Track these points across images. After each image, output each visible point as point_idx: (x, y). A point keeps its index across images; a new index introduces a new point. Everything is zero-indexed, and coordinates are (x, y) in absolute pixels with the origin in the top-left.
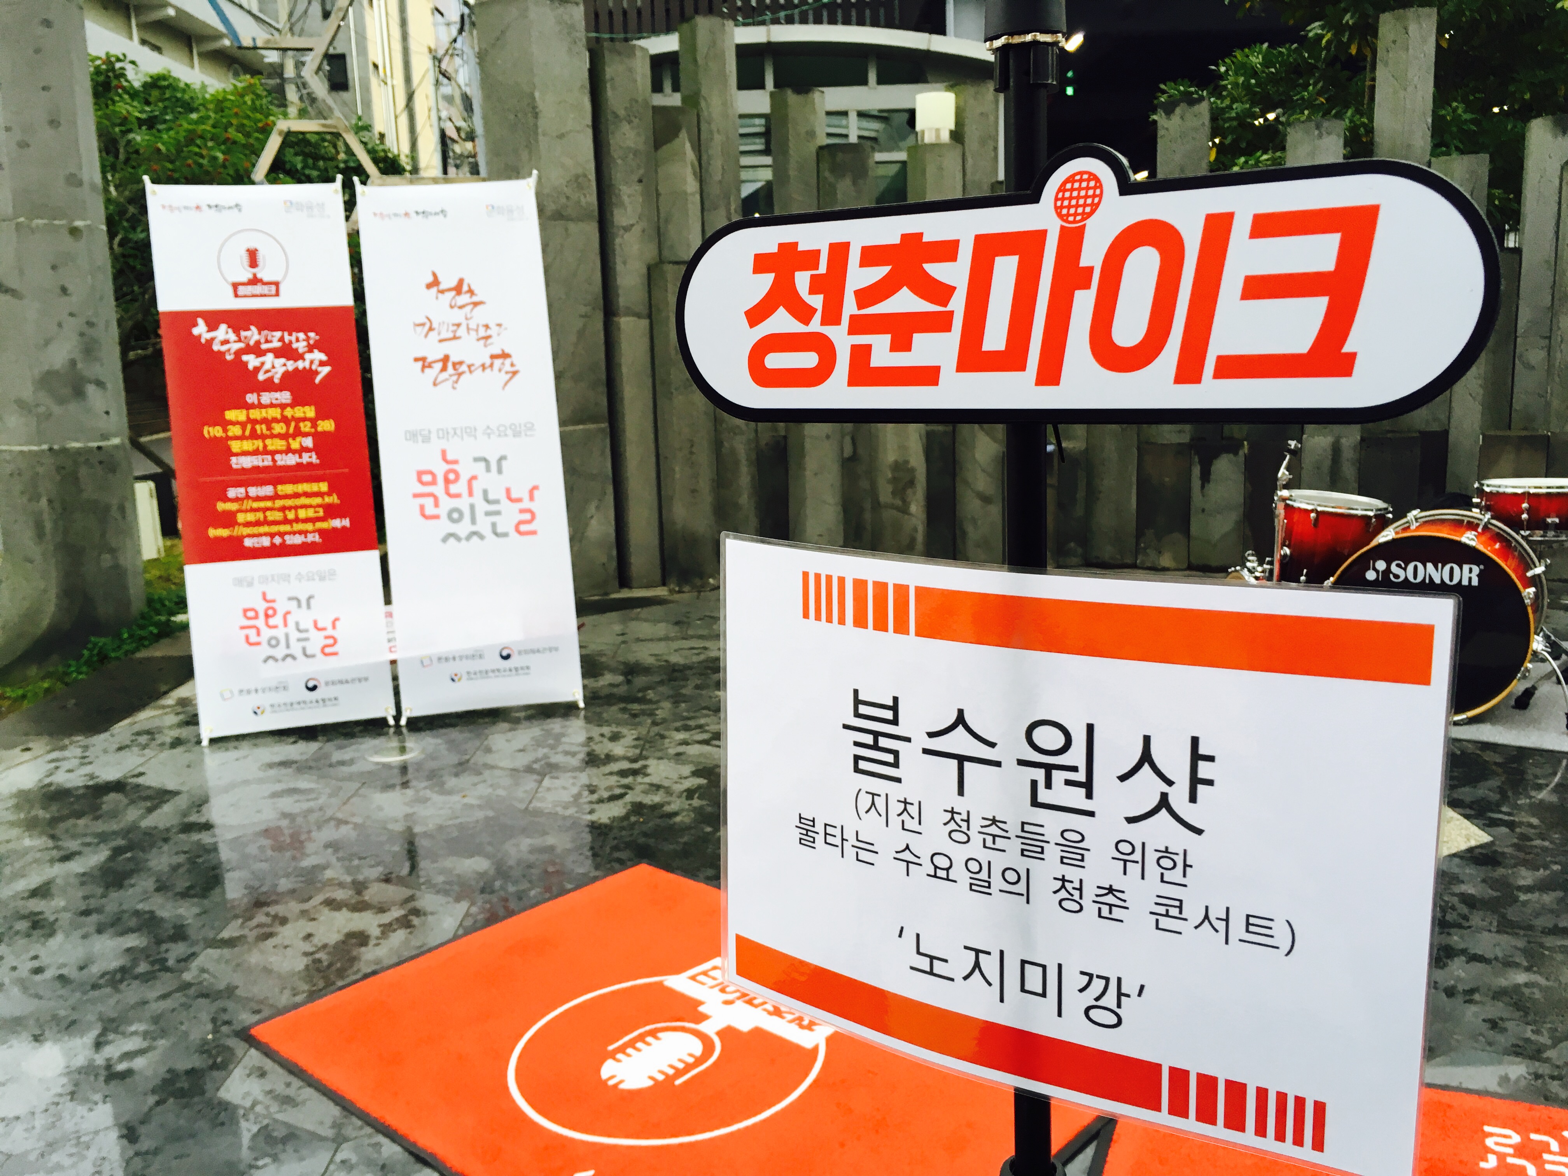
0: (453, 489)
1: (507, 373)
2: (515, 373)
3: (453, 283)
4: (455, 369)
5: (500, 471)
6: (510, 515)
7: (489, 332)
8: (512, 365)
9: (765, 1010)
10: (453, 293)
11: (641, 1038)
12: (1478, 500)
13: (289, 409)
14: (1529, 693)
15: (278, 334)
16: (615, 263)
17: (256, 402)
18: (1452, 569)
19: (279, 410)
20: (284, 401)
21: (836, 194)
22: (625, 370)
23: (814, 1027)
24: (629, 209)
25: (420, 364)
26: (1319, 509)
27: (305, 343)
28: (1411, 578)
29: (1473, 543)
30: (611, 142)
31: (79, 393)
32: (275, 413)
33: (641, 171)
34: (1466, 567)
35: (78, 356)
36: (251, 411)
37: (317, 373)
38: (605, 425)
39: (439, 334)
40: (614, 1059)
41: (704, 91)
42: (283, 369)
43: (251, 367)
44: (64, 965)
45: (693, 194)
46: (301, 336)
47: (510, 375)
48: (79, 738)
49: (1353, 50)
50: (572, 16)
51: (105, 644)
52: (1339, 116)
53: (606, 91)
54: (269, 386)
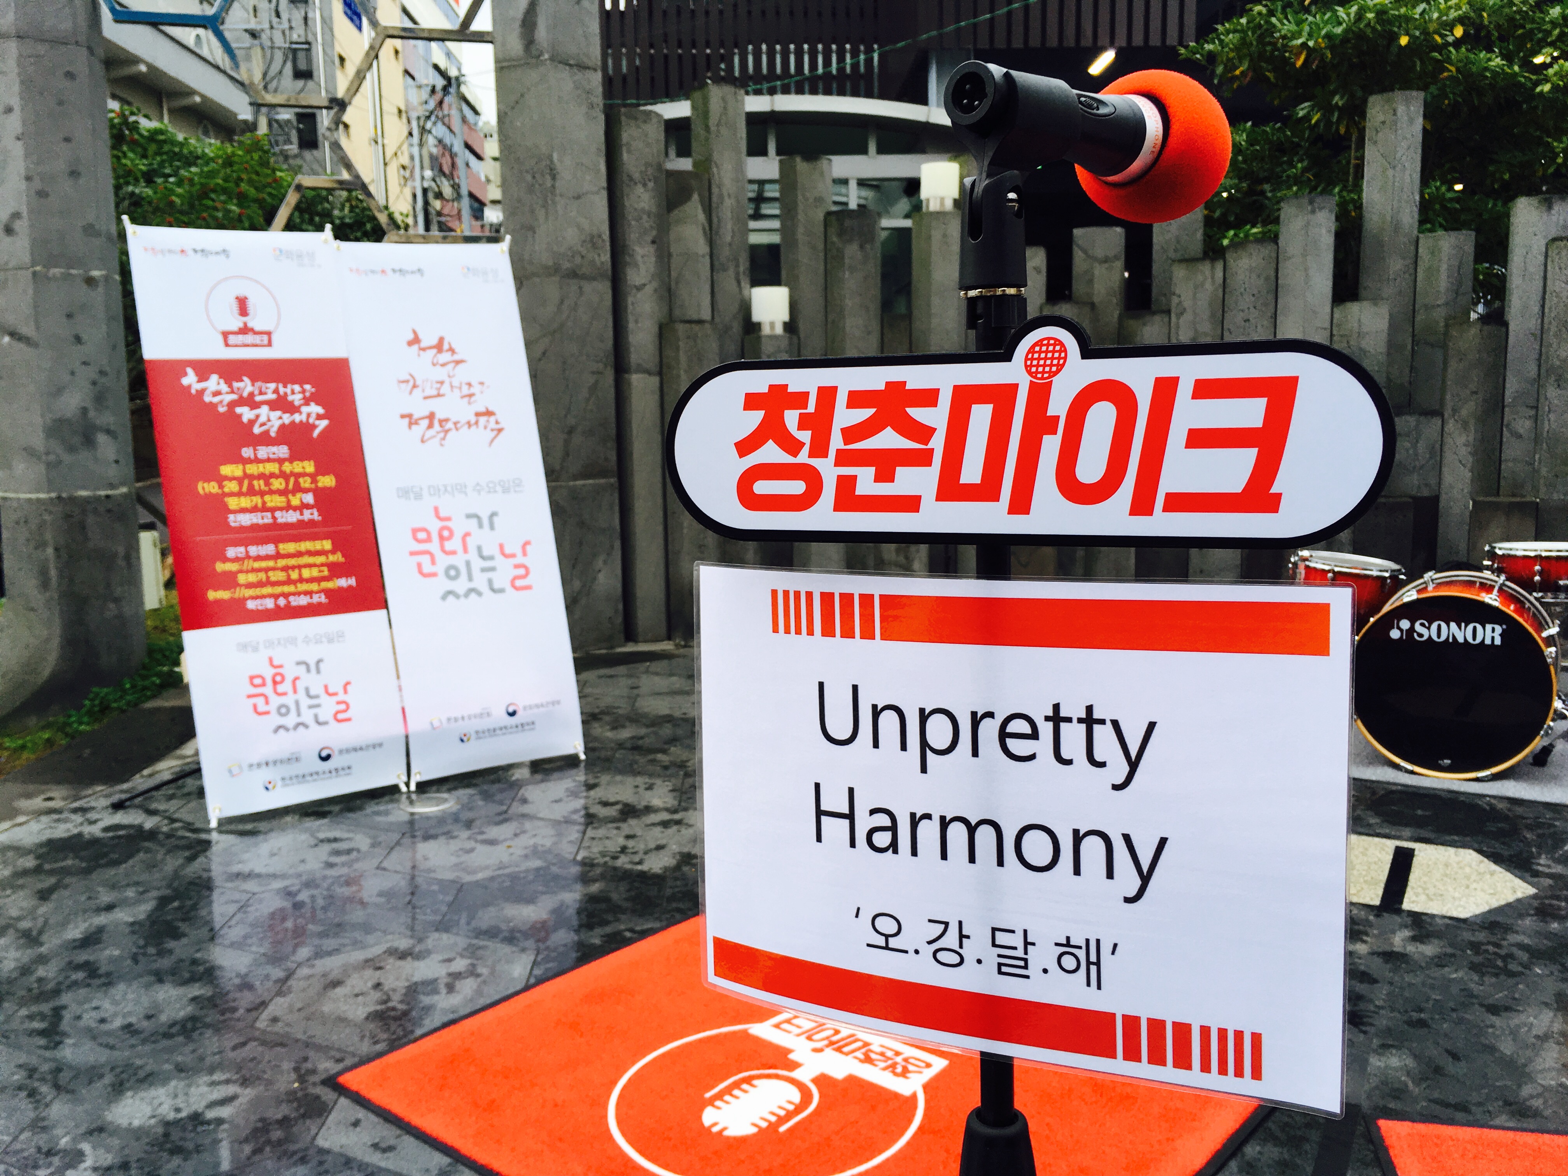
0: (448, 546)
1: (492, 430)
2: (500, 430)
3: (434, 342)
4: (441, 426)
5: (492, 527)
6: (504, 572)
7: (472, 390)
8: (497, 422)
9: (856, 1058)
10: (434, 351)
11: (737, 1085)
12: (1489, 563)
13: (287, 464)
14: (1546, 751)
15: (272, 386)
16: (627, 322)
17: (252, 457)
18: (1475, 629)
19: (277, 465)
20: (282, 456)
21: (843, 258)
22: (634, 426)
23: (908, 1075)
24: (642, 268)
25: (407, 420)
26: (1336, 569)
27: (301, 396)
28: (1435, 637)
29: (1496, 604)
30: (627, 204)
31: (89, 441)
32: (273, 468)
33: (654, 233)
34: (1489, 627)
35: (89, 404)
36: (248, 466)
37: (314, 427)
38: (613, 480)
39: (423, 391)
40: (713, 1106)
41: (716, 156)
42: (280, 422)
43: (245, 419)
44: (130, 1013)
45: (703, 256)
46: (297, 388)
47: (495, 433)
48: (99, 788)
49: (1342, 130)
50: (589, 81)
51: (107, 694)
52: (1327, 191)
53: (621, 154)
54: (265, 439)
